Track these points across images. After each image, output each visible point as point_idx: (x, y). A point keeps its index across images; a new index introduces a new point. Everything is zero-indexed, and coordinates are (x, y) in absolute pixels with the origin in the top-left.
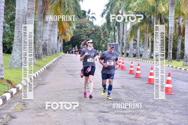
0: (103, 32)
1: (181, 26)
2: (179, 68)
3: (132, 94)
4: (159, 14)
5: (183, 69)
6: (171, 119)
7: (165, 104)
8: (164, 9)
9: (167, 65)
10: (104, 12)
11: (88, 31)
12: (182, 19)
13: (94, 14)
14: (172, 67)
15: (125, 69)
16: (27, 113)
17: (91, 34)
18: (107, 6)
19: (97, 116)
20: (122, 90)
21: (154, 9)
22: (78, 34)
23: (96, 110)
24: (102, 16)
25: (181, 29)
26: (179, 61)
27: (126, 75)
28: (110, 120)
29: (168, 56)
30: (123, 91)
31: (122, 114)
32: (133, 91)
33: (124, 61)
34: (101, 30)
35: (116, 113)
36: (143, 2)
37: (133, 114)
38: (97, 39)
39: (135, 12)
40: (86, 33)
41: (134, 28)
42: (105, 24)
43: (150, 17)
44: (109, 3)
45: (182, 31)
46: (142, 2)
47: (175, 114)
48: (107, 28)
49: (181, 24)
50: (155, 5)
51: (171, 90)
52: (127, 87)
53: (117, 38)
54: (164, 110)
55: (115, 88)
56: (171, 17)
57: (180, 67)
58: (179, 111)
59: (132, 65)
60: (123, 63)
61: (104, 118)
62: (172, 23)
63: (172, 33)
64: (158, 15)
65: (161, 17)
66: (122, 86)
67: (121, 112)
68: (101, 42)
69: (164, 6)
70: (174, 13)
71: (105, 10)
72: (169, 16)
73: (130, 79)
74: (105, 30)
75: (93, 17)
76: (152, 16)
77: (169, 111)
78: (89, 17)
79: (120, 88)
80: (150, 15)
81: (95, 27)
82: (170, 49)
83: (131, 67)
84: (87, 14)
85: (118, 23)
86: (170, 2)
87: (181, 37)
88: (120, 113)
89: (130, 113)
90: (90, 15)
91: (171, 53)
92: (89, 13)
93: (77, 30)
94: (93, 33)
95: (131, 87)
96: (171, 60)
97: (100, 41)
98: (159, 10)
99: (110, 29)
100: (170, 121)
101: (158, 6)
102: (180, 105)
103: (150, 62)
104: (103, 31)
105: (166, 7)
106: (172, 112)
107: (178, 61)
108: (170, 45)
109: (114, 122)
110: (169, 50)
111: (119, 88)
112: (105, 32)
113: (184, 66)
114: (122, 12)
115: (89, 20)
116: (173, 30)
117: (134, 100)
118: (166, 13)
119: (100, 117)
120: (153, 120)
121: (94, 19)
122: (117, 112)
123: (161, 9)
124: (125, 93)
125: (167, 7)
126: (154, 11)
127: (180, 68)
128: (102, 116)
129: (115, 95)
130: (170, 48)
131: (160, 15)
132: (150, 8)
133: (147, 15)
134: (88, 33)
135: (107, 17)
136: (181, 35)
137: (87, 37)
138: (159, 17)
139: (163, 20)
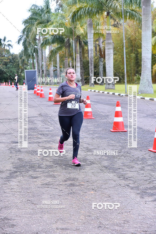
0: (21, 60)
1: (102, 48)
2: (101, 92)
3: (50, 121)
4: (77, 37)
5: (106, 92)
6: (89, 144)
7: (84, 129)
8: (82, 31)
9: (89, 90)
10: (20, 38)
11: (4, 60)
12: (102, 40)
13: (10, 41)
14: (95, 91)
15: (44, 96)
17: (8, 63)
18: (23, 32)
19: (8, 147)
20: (39, 118)
23: (8, 141)
24: (19, 43)
25: (101, 51)
26: (102, 85)
27: (45, 103)
28: (22, 150)
30: (39, 120)
31: (36, 143)
33: (42, 89)
34: (19, 58)
36: (60, 24)
37: (49, 142)
38: (15, 68)
40: (3, 62)
41: (53, 53)
42: (22, 51)
43: (69, 40)
44: (24, 29)
45: (102, 53)
46: (58, 24)
47: (93, 138)
48: (24, 55)
49: (102, 46)
50: (72, 27)
51: (90, 114)
52: (45, 115)
53: (36, 65)
54: (83, 135)
55: (31, 117)
56: (90, 38)
57: (102, 90)
58: (98, 135)
59: (51, 91)
60: (42, 91)
61: (16, 149)
62: (91, 45)
63: (93, 55)
65: (80, 40)
66: (40, 114)
67: (36, 141)
68: (20, 71)
69: (82, 27)
71: (21, 36)
72: (88, 37)
73: (49, 106)
74: (23, 58)
75: (9, 45)
76: (71, 39)
77: (88, 136)
78: (5, 45)
79: (37, 116)
80: (68, 38)
81: (12, 55)
83: (50, 94)
84: (2, 42)
85: (36, 49)
86: (88, 23)
88: (34, 143)
89: (45, 141)
92: (4, 40)
94: (10, 62)
95: (50, 114)
96: (93, 85)
97: (19, 69)
98: (76, 32)
99: (28, 56)
100: (88, 146)
101: (75, 28)
102: (100, 129)
104: (21, 58)
105: (84, 29)
106: (91, 137)
108: (91, 69)
109: (26, 152)
110: (90, 74)
111: (35, 117)
112: (24, 60)
113: (107, 90)
114: (40, 37)
115: (6, 48)
116: (93, 52)
117: (50, 127)
118: (84, 35)
119: (12, 148)
120: (69, 147)
121: (10, 47)
122: (31, 141)
123: (79, 31)
124: (42, 121)
126: (73, 33)
127: (103, 92)
129: (31, 124)
130: (91, 71)
131: (78, 37)
132: (67, 30)
133: (65, 38)
134: (5, 62)
135: (24, 44)
136: (102, 58)
137: (4, 66)
138: (78, 40)
139: (83, 42)
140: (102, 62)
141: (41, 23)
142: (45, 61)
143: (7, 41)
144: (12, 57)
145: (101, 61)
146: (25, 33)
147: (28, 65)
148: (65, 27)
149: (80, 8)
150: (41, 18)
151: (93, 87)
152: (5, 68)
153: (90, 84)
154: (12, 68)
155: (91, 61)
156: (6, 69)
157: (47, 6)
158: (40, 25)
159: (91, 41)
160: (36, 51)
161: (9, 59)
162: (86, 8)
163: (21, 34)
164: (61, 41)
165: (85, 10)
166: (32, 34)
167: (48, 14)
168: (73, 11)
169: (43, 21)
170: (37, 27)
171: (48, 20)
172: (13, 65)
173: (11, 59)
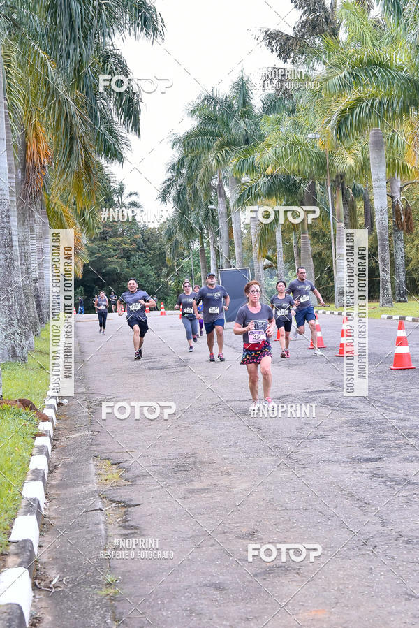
0: (168, 245)
1: (402, 205)
4: (337, 177)
8: (350, 161)
9: (385, 316)
10: (168, 187)
11: (124, 246)
12: (399, 184)
13: (136, 194)
16: (152, 487)
17: (133, 253)
18: (177, 168)
21: (322, 163)
22: (100, 255)
24: (164, 200)
25: (399, 211)
26: (403, 302)
29: (381, 289)
32: (377, 394)
34: (164, 240)
35: (407, 459)
36: (290, 145)
38: (151, 265)
39: (267, 176)
40: (119, 251)
42: (174, 220)
43: (313, 187)
44: (181, 162)
45: (402, 217)
46: (287, 146)
48: (181, 230)
53: (212, 256)
55: (319, 392)
56: (378, 180)
62: (382, 198)
63: (386, 223)
64: (334, 178)
65: (343, 184)
66: (332, 384)
68: (165, 271)
69: (352, 151)
70: (384, 168)
71: (169, 180)
72: (373, 177)
74: (174, 239)
75: (134, 204)
76: (317, 183)
78: (123, 205)
80: (311, 182)
81: (142, 232)
82: (383, 270)
84: (115, 198)
85: (210, 214)
86: (371, 139)
87: (402, 233)
90: (126, 201)
91: (389, 280)
92: (120, 192)
93: (93, 245)
94: (138, 249)
96: (390, 302)
97: (160, 269)
98: (336, 164)
99: (190, 232)
103: (328, 312)
104: (169, 239)
107: (400, 301)
108: (383, 260)
110: (381, 273)
111: (329, 391)
112: (177, 242)
114: (220, 181)
116: (386, 216)
119: (375, 474)
121: (137, 210)
123: (343, 160)
125: (359, 153)
126: (325, 167)
128: (380, 473)
129: (345, 410)
130: (384, 267)
131: (341, 177)
132: (311, 160)
133: (301, 181)
134: (124, 250)
135: (179, 200)
136: (403, 229)
137: (124, 260)
138: (339, 184)
139: (351, 191)
140: (401, 240)
141: (228, 144)
142: (238, 243)
143: (126, 196)
144: (143, 235)
145: (398, 238)
146: (184, 171)
147: (185, 255)
148: (305, 153)
149: (359, 100)
150: (229, 130)
151: (391, 309)
152: (125, 265)
153: (381, 300)
154: (144, 265)
155: (383, 239)
156: (128, 268)
157: (241, 98)
158: (227, 148)
159: (380, 187)
160: (210, 218)
161: (135, 241)
162: (374, 100)
163: (169, 175)
164: (290, 191)
165: (372, 104)
166: (202, 172)
167: (247, 120)
168: (341, 108)
169: (235, 140)
170: (219, 155)
171: (247, 135)
172: (146, 257)
173: (141, 240)
